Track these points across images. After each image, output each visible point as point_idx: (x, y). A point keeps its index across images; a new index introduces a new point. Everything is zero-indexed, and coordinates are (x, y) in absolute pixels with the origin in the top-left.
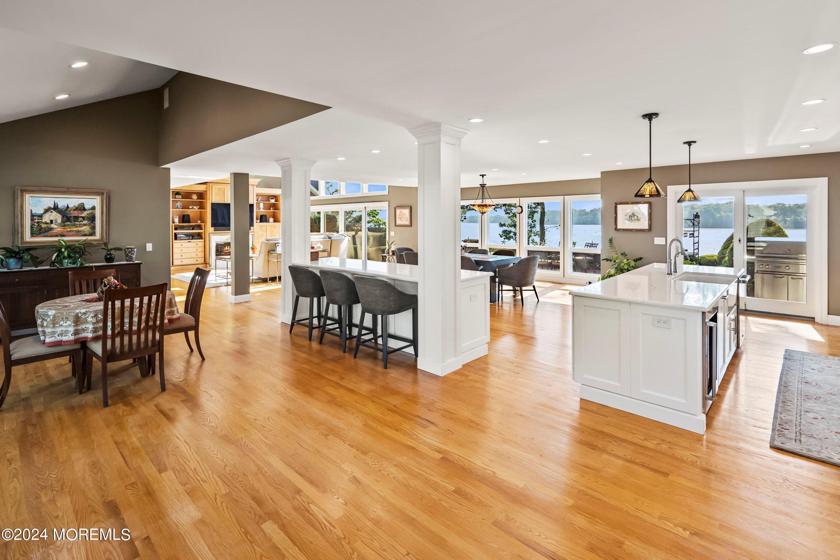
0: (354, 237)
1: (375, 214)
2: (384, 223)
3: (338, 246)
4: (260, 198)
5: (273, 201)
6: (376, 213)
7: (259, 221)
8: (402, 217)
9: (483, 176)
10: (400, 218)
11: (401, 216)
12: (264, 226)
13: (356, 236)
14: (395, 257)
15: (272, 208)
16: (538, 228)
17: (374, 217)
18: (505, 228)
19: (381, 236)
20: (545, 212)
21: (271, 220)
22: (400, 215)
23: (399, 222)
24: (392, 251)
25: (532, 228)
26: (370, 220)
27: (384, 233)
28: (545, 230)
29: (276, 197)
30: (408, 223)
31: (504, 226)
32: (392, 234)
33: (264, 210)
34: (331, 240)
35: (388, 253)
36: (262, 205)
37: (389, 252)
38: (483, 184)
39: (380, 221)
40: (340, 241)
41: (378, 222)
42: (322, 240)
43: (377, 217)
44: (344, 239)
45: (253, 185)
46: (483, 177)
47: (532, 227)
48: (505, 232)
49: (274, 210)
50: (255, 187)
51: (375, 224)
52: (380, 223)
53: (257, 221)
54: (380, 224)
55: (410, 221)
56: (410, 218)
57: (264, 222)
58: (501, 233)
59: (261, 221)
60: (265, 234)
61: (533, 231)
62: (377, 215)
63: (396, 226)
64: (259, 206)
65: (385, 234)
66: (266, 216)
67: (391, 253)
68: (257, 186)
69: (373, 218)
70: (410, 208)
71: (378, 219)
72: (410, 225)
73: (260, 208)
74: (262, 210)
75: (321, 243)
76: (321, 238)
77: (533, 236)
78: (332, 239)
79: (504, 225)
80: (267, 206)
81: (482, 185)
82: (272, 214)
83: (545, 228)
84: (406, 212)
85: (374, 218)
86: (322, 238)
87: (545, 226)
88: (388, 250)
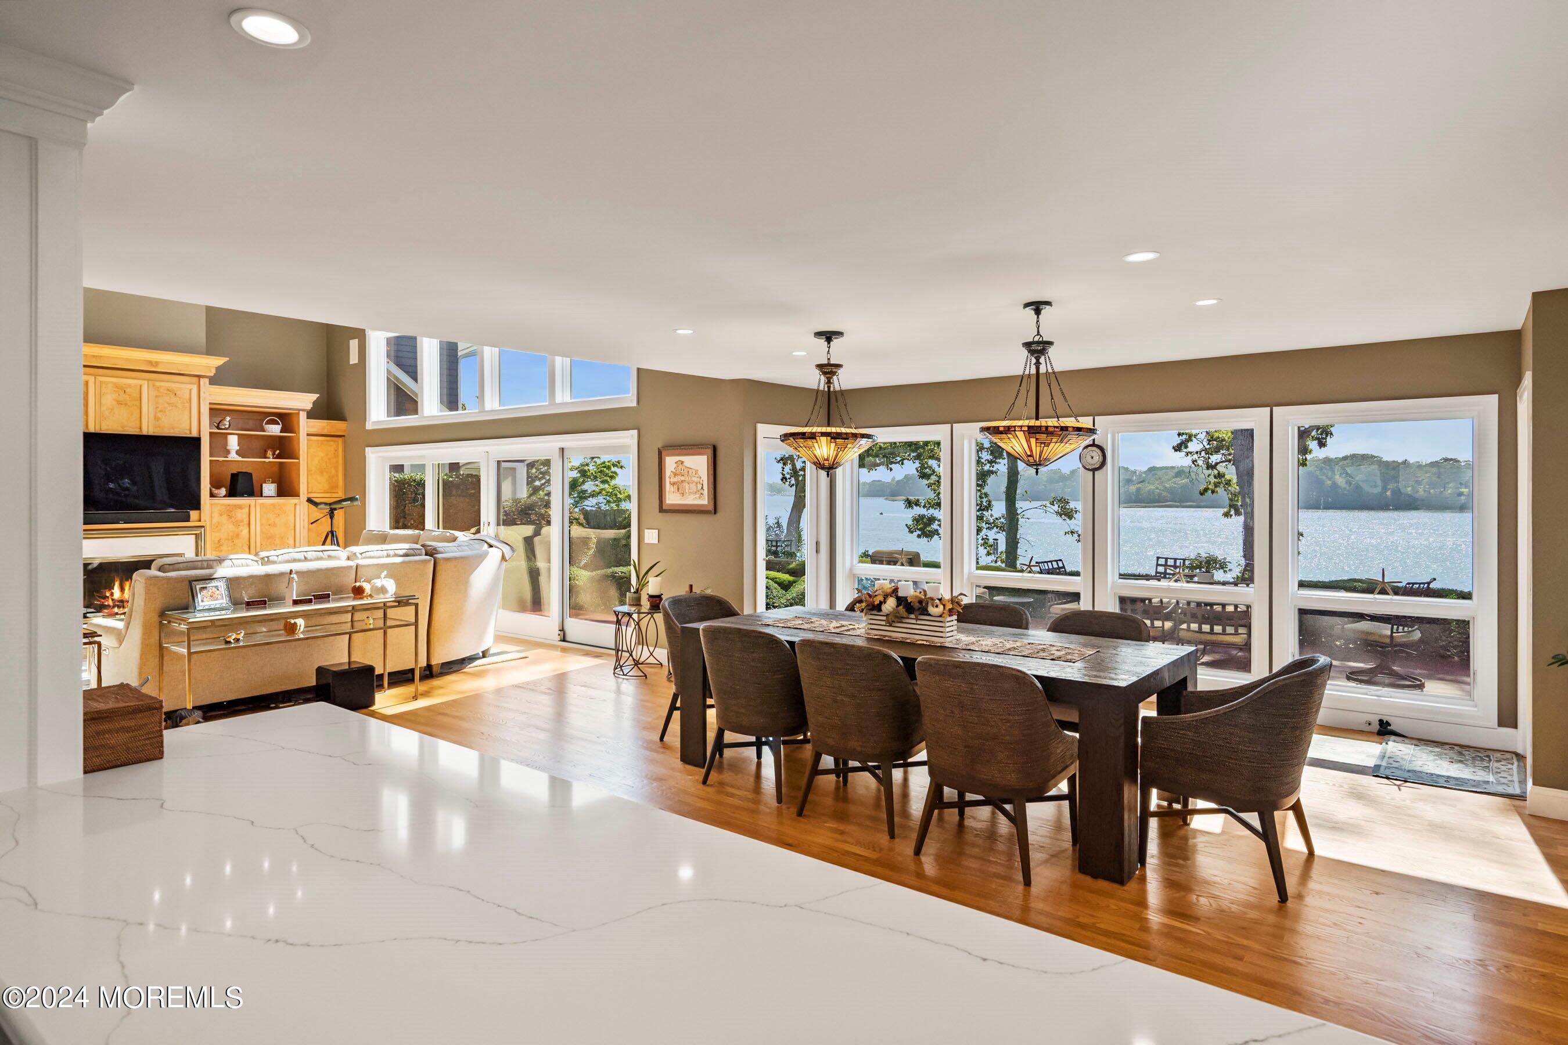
0: (529, 542)
1: (607, 475)
2: (629, 497)
3: (463, 582)
4: (228, 419)
5: (275, 430)
6: (610, 474)
7: (223, 491)
8: (682, 481)
9: (1037, 307)
10: (678, 486)
11: (679, 478)
12: (240, 507)
13: (536, 539)
14: (659, 617)
15: (269, 453)
16: (999, 509)
17: (603, 482)
18: (918, 511)
19: (616, 540)
20: (1018, 473)
21: (269, 488)
22: (675, 475)
23: (672, 498)
24: (651, 597)
25: (984, 510)
26: (597, 489)
27: (623, 531)
28: (1018, 514)
29: (286, 419)
30: (705, 502)
31: (916, 505)
32: (651, 536)
33: (240, 459)
34: (434, 558)
35: (637, 602)
36: (233, 442)
37: (639, 599)
38: (1038, 343)
39: (620, 492)
40: (468, 564)
41: (616, 495)
42: (400, 560)
43: (613, 482)
44: (482, 557)
45: (199, 377)
46: (1038, 312)
47: (984, 507)
48: (918, 519)
49: (278, 457)
50: (204, 382)
51: (608, 498)
52: (619, 496)
53: (215, 491)
54: (619, 500)
55: (712, 496)
56: (712, 486)
57: (242, 495)
58: (910, 523)
59: (232, 493)
60: (245, 532)
61: (985, 518)
62: (612, 477)
63: (661, 510)
64: (226, 444)
65: (628, 536)
66: (249, 475)
67: (646, 604)
68: (214, 381)
69: (602, 486)
70: (710, 451)
71: (615, 488)
72: (711, 508)
73: (228, 452)
74: (233, 456)
75: (393, 571)
76: (396, 555)
77: (985, 530)
78: (439, 556)
79: (917, 503)
80: (256, 445)
81: (1034, 347)
82: (276, 469)
83: (1019, 512)
84: (699, 463)
85: (606, 486)
86: (401, 552)
87: (1017, 506)
88: (637, 592)
